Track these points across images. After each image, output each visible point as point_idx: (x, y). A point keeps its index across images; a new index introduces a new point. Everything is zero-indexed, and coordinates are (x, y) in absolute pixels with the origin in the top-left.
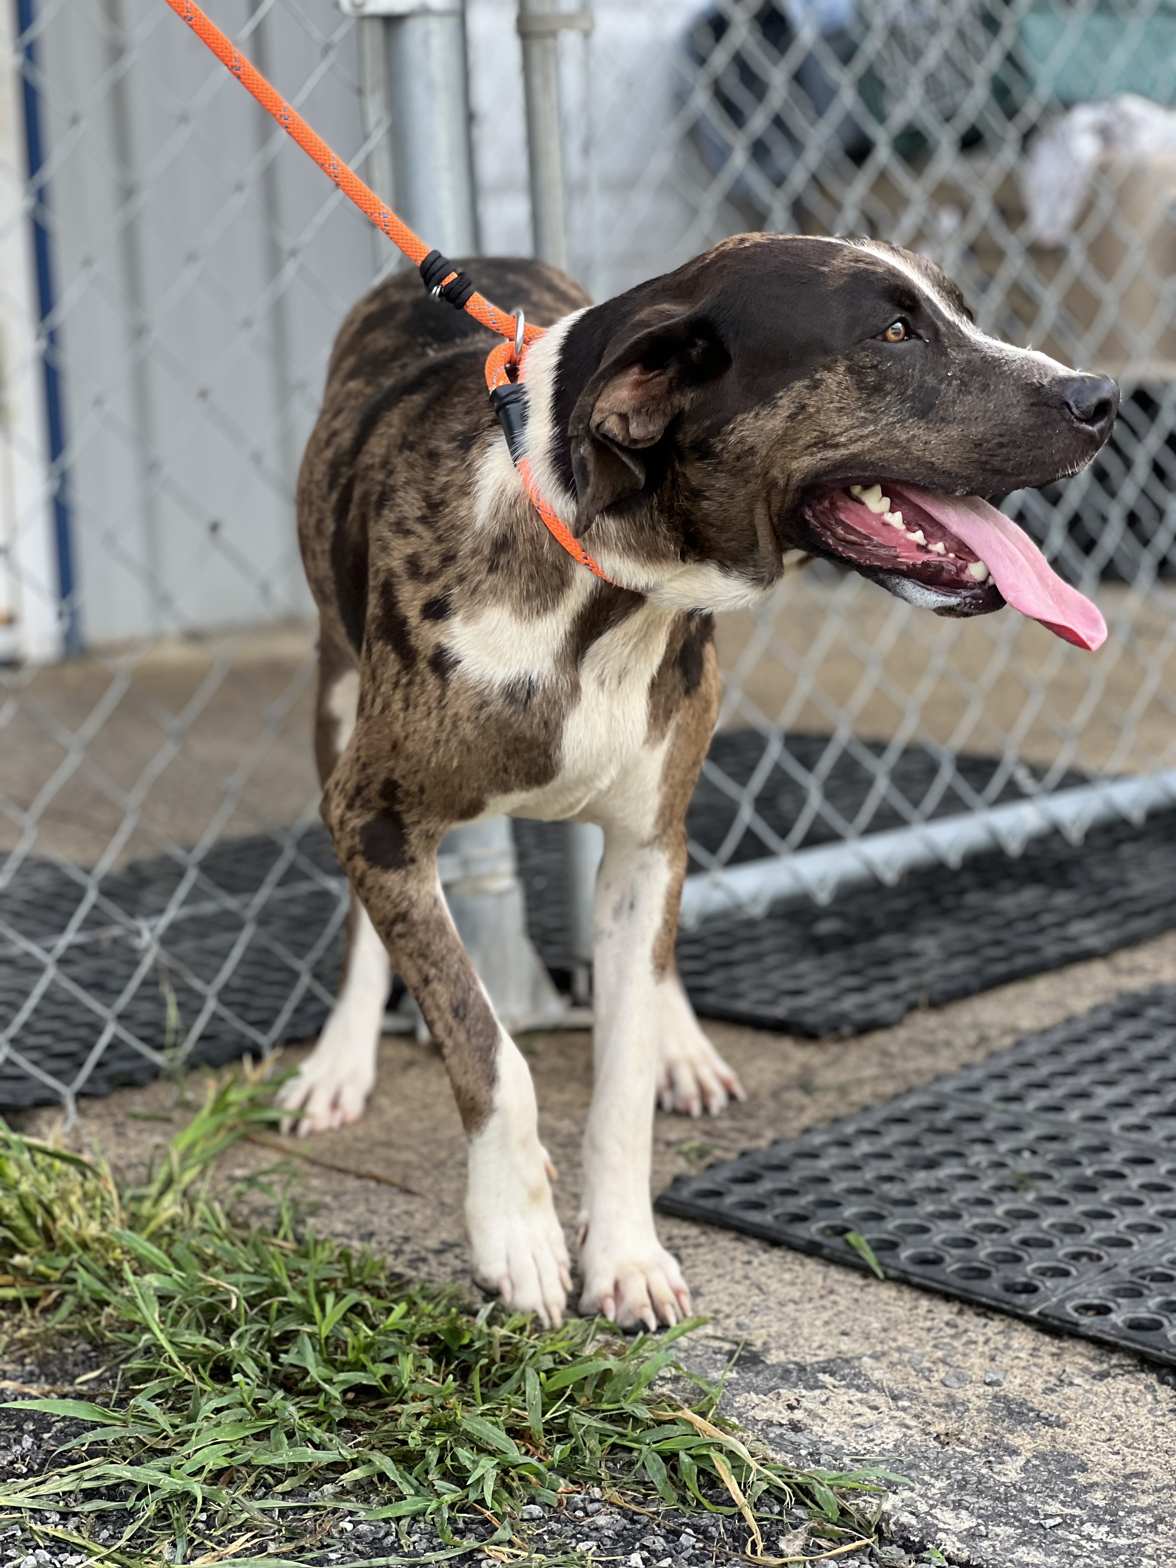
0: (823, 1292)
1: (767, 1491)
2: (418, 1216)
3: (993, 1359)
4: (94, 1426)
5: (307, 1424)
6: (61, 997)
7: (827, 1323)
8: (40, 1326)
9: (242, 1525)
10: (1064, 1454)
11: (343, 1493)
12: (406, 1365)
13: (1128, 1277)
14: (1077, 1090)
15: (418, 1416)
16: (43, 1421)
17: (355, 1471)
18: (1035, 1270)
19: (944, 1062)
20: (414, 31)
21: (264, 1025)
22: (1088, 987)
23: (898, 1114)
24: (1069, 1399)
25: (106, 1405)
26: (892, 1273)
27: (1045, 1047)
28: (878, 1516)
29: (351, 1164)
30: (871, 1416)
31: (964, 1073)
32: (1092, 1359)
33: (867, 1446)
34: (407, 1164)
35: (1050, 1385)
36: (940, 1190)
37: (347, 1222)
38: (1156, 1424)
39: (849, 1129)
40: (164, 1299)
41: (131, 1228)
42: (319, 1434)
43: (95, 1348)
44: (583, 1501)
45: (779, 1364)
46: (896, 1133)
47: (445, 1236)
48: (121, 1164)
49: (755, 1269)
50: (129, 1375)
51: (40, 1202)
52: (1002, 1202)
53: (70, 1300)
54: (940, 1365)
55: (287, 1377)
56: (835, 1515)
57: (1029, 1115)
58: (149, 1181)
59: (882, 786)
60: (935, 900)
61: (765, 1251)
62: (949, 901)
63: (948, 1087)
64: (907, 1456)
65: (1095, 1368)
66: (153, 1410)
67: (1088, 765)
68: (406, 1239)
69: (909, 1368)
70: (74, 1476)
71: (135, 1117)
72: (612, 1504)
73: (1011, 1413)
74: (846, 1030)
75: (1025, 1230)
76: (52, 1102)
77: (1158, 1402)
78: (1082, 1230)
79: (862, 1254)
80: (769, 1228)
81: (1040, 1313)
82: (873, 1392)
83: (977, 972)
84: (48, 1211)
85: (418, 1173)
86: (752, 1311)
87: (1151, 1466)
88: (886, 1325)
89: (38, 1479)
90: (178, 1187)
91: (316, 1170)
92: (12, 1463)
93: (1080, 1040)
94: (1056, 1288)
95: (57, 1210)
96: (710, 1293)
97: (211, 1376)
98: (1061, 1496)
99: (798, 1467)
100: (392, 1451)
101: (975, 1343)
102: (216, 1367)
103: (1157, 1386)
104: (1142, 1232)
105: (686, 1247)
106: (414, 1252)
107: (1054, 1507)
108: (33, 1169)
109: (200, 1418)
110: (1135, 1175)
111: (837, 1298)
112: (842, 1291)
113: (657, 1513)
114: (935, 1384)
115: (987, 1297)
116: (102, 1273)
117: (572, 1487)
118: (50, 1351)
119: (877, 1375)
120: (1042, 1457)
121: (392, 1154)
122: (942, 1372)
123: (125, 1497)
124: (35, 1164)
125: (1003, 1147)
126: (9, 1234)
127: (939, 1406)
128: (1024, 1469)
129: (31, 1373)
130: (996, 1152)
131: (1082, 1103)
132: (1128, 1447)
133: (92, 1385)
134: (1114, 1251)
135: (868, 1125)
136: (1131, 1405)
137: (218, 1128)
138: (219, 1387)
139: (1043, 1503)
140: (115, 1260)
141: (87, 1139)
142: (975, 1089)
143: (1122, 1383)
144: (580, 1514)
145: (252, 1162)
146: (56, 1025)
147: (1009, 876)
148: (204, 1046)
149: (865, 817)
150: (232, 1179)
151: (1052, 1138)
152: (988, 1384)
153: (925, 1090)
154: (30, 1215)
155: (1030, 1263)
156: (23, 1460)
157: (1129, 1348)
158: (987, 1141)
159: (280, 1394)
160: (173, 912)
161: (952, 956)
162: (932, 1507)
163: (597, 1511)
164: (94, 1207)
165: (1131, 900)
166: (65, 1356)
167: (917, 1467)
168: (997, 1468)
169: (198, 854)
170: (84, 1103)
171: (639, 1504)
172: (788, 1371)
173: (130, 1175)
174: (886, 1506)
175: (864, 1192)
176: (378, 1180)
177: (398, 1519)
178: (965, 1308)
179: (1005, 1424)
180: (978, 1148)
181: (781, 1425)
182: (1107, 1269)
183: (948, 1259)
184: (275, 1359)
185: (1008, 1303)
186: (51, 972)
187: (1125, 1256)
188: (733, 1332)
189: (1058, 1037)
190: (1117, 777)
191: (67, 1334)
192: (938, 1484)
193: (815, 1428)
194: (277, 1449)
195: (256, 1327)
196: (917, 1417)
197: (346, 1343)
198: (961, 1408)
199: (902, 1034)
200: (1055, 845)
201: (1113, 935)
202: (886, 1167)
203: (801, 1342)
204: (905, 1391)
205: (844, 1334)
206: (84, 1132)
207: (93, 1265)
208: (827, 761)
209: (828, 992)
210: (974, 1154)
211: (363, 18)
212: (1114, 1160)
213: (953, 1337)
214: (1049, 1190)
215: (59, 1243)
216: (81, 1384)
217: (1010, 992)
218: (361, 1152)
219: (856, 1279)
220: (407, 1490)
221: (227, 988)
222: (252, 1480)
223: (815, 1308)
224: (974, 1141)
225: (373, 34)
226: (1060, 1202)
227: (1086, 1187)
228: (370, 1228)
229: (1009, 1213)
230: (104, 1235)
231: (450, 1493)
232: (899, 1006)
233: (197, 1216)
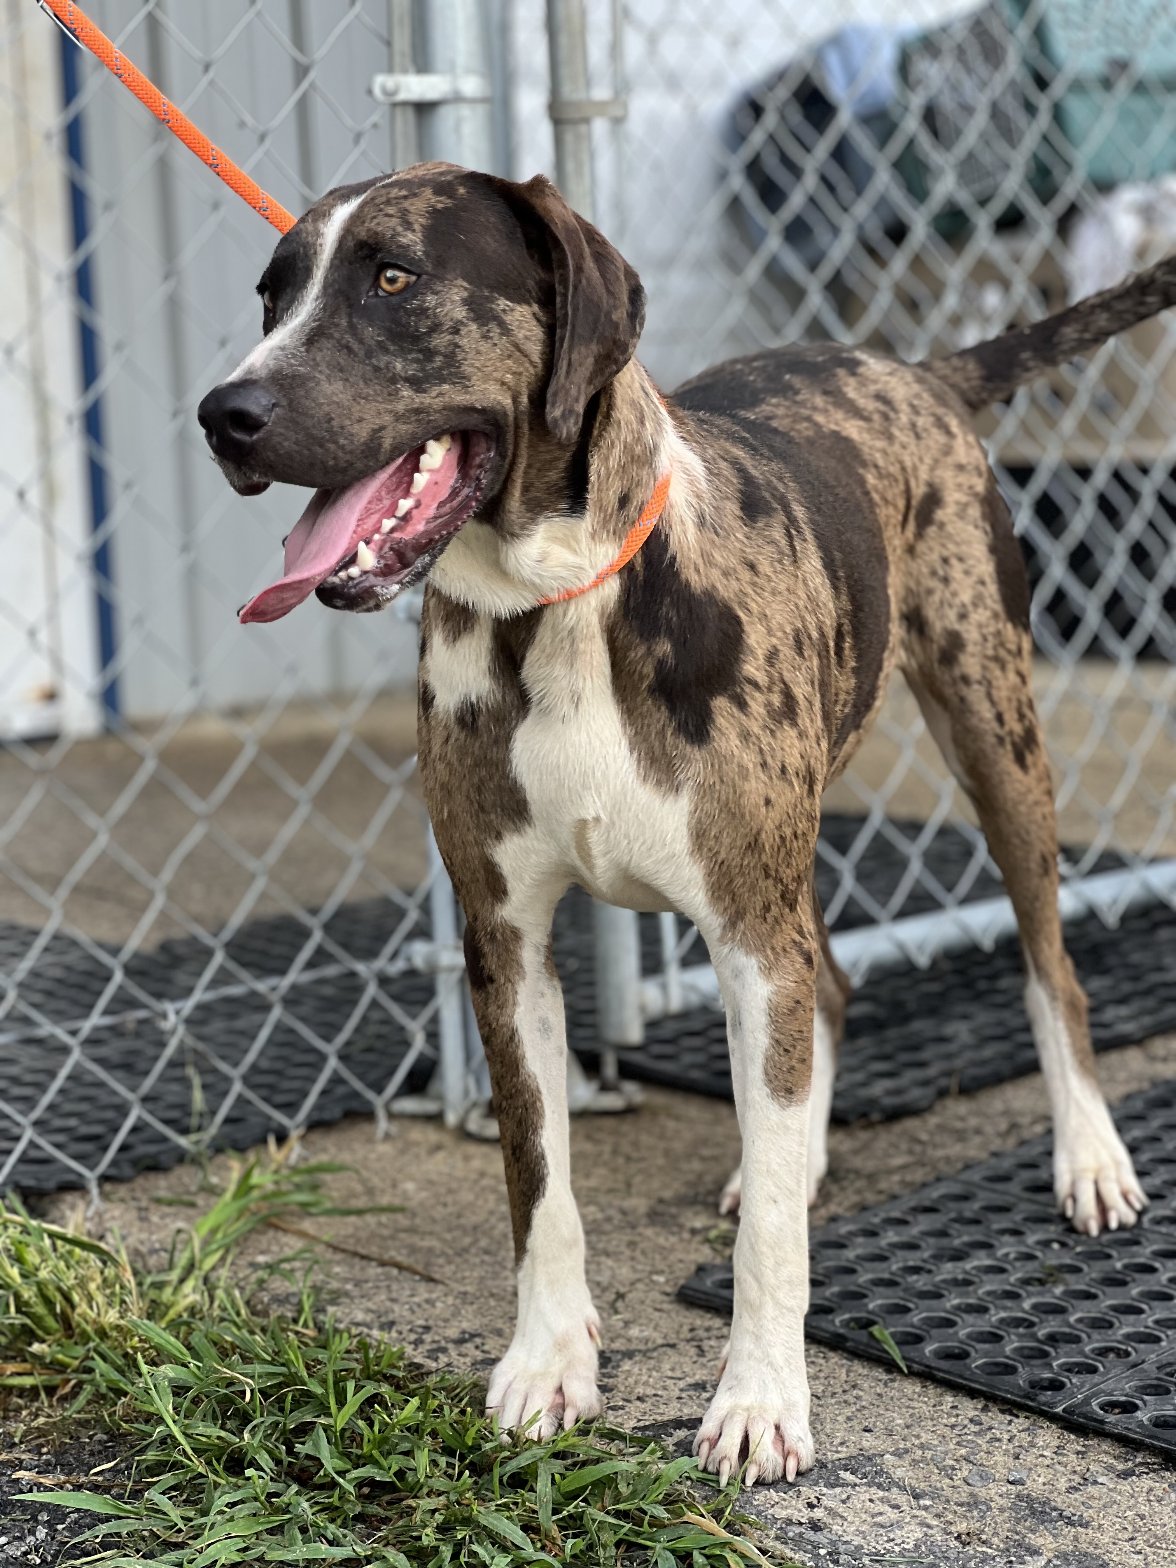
0: (846, 1387)
2: (439, 1305)
3: (1017, 1457)
4: (108, 1519)
5: (321, 1519)
6: (88, 1078)
7: (849, 1419)
8: (58, 1414)
10: (1086, 1554)
12: (422, 1460)
13: (1155, 1374)
15: (434, 1512)
16: (57, 1513)
18: (1061, 1366)
19: (973, 1150)
20: (446, 118)
21: (290, 1108)
22: (1122, 1075)
23: (927, 1203)
24: (1093, 1497)
25: (119, 1497)
26: (916, 1367)
29: (374, 1251)
30: (892, 1515)
31: (992, 1161)
32: (1116, 1458)
33: (887, 1546)
34: (430, 1250)
35: (1073, 1484)
36: (967, 1283)
37: (369, 1311)
39: (876, 1219)
40: (179, 1390)
41: (150, 1317)
42: (332, 1530)
43: (113, 1437)
46: (924, 1223)
47: (465, 1325)
48: (144, 1249)
50: (143, 1466)
51: (59, 1289)
52: (1030, 1295)
53: (87, 1389)
54: (964, 1463)
55: (303, 1470)
58: (171, 1266)
59: (916, 869)
60: (968, 985)
62: (983, 985)
63: (976, 1176)
64: (928, 1556)
65: (1120, 1467)
66: (164, 1502)
67: (1125, 847)
68: (427, 1329)
69: (931, 1466)
71: (158, 1201)
73: (1033, 1513)
74: (876, 1116)
75: (1053, 1324)
76: (76, 1186)
78: (1111, 1325)
79: (887, 1347)
81: (1064, 1410)
82: (895, 1490)
83: (1009, 1057)
84: (67, 1298)
85: (441, 1261)
88: (909, 1421)
90: (198, 1273)
91: (339, 1256)
92: (25, 1554)
94: (1082, 1385)
95: (76, 1298)
97: (226, 1469)
100: (405, 1547)
101: (999, 1440)
102: (231, 1458)
104: (1170, 1327)
105: (709, 1338)
106: (434, 1342)
108: (53, 1255)
109: (213, 1512)
110: (1166, 1270)
111: (861, 1393)
112: (866, 1386)
114: (958, 1483)
115: (1012, 1393)
116: (120, 1362)
118: (67, 1440)
119: (899, 1473)
120: (1063, 1556)
121: (416, 1240)
122: (965, 1470)
124: (55, 1249)
125: (1031, 1239)
126: (28, 1321)
127: (961, 1505)
129: (48, 1463)
130: (1024, 1243)
132: (1151, 1546)
133: (108, 1476)
134: (1142, 1346)
135: (896, 1214)
136: (1155, 1504)
137: (241, 1214)
138: (233, 1480)
140: (133, 1348)
141: (108, 1225)
142: (1005, 1178)
143: (1146, 1482)
145: (275, 1248)
146: (84, 1107)
148: (229, 1128)
149: (898, 899)
150: (254, 1266)
152: (1011, 1483)
153: (953, 1179)
154: (49, 1303)
155: (1057, 1358)
156: (37, 1551)
157: (1154, 1446)
158: (1016, 1232)
159: (295, 1488)
160: (199, 996)
161: (985, 1040)
164: (113, 1294)
165: (1167, 985)
166: (83, 1446)
169: (227, 935)
170: (108, 1187)
173: (152, 1261)
175: (891, 1283)
176: (401, 1267)
178: (990, 1404)
179: (1028, 1524)
180: (1007, 1238)
181: (801, 1524)
182: (1135, 1365)
183: (973, 1354)
184: (290, 1451)
185: (1033, 1400)
186: (76, 1055)
187: (1153, 1352)
190: (1154, 860)
191: (84, 1424)
193: (835, 1527)
194: (291, 1545)
195: (273, 1419)
196: (938, 1516)
197: (362, 1436)
198: (984, 1508)
199: (933, 1120)
200: (1094, 927)
201: (1147, 1020)
202: (913, 1259)
203: (823, 1439)
204: (928, 1489)
205: (867, 1430)
206: (107, 1216)
207: (111, 1354)
208: (861, 843)
209: (859, 1077)
210: (1003, 1245)
211: (395, 105)
212: (1144, 1254)
213: (977, 1434)
214: (1078, 1284)
215: (77, 1331)
216: (96, 1474)
218: (383, 1238)
219: (880, 1374)
221: (254, 1068)
223: (839, 1403)
224: (1003, 1232)
225: (406, 120)
226: (1090, 1296)
227: (1115, 1281)
228: (391, 1317)
229: (1036, 1307)
230: (122, 1322)
232: (930, 1091)
233: (216, 1303)
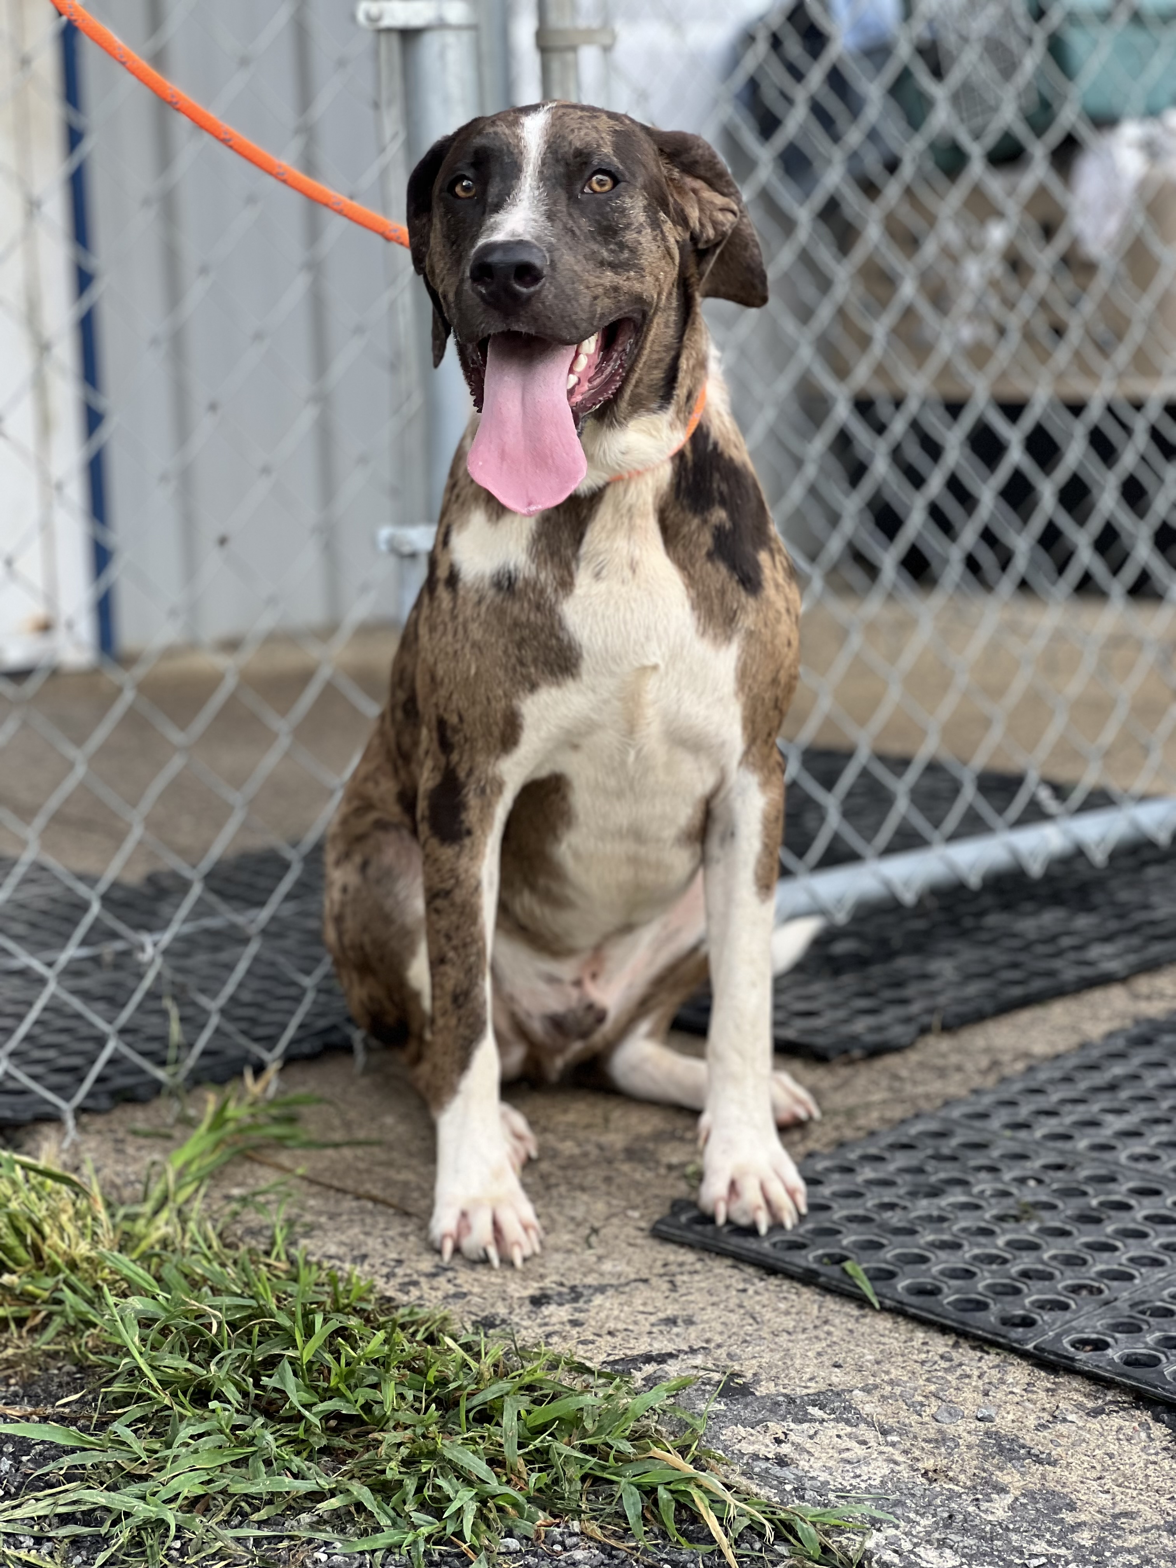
0: (817, 1322)
1: (749, 1527)
2: (413, 1240)
3: (986, 1394)
4: (72, 1451)
5: (286, 1453)
6: (66, 1010)
7: (819, 1354)
8: (26, 1346)
9: (215, 1554)
10: (1053, 1493)
11: (320, 1523)
12: (389, 1393)
13: (1127, 1311)
14: (1087, 1117)
15: (399, 1445)
16: (23, 1445)
17: (333, 1500)
18: (1033, 1303)
19: (954, 1087)
20: (431, 44)
21: (270, 1042)
22: (1105, 1013)
23: (904, 1140)
24: (1062, 1435)
25: (84, 1429)
26: (888, 1303)
27: (1058, 1074)
28: (860, 1554)
29: (350, 1184)
30: (859, 1451)
31: (973, 1098)
32: (1086, 1396)
33: (854, 1482)
34: (406, 1184)
35: (1042, 1421)
36: (942, 1219)
37: (342, 1243)
38: (1148, 1462)
39: (853, 1156)
40: (146, 1323)
41: (121, 1249)
42: (297, 1463)
43: (81, 1369)
44: (561, 1534)
45: (768, 1396)
46: (902, 1160)
49: (751, 1297)
50: (110, 1398)
51: (30, 1220)
52: (1004, 1231)
53: (58, 1321)
54: (933, 1399)
55: (271, 1402)
56: (817, 1553)
57: (1037, 1143)
58: (145, 1198)
59: (902, 805)
60: (955, 922)
61: (762, 1279)
62: (968, 922)
63: (956, 1113)
64: (894, 1492)
65: (1090, 1405)
66: (128, 1435)
67: (1115, 786)
68: (399, 1262)
69: (900, 1402)
70: (50, 1500)
71: (135, 1133)
72: (591, 1539)
73: (1001, 1450)
74: (857, 1053)
75: (1026, 1261)
76: (53, 1118)
77: (1152, 1440)
78: (1084, 1262)
79: (859, 1283)
80: (766, 1255)
81: (1035, 1347)
82: (862, 1426)
83: (992, 995)
84: (39, 1230)
85: (415, 1195)
86: (745, 1341)
87: (1141, 1506)
88: (880, 1357)
89: (14, 1503)
90: (171, 1205)
91: (315, 1189)
93: (1093, 1067)
94: (1054, 1322)
95: (47, 1229)
96: (703, 1322)
97: (192, 1401)
98: (1048, 1536)
99: (782, 1503)
100: (369, 1481)
101: (969, 1376)
102: (197, 1390)
103: (1151, 1423)
104: (1144, 1265)
105: (682, 1273)
106: (406, 1275)
107: (1040, 1547)
108: (25, 1186)
109: (177, 1444)
110: (1142, 1207)
111: (832, 1329)
112: (837, 1321)
113: (636, 1548)
114: (926, 1419)
115: (983, 1330)
116: (89, 1293)
117: (551, 1520)
118: (36, 1372)
119: (868, 1409)
120: (1030, 1494)
121: (393, 1174)
122: (933, 1407)
123: (100, 1523)
124: (27, 1181)
125: (1008, 1176)
127: (929, 1441)
128: (1012, 1508)
129: (15, 1394)
130: (1000, 1180)
131: (1091, 1131)
132: (1119, 1486)
133: (74, 1407)
134: (1115, 1284)
135: (873, 1151)
136: (1125, 1443)
137: (217, 1145)
138: (198, 1412)
139: (1029, 1542)
140: (102, 1280)
141: (84, 1156)
142: (983, 1116)
143: (1116, 1421)
144: (557, 1547)
145: (251, 1181)
146: (63, 1039)
147: (1031, 898)
148: (207, 1061)
149: (884, 836)
150: (228, 1198)
151: (1059, 1167)
152: (980, 1420)
153: (932, 1116)
154: (20, 1234)
155: (1029, 1295)
157: (1125, 1384)
158: (993, 1169)
159: (261, 1420)
160: (176, 928)
161: (969, 977)
162: (916, 1545)
163: (576, 1546)
164: (85, 1226)
165: (1152, 923)
166: (51, 1378)
167: (904, 1504)
168: (984, 1505)
169: (206, 866)
170: (85, 1118)
171: (620, 1538)
172: (777, 1404)
173: (127, 1192)
174: (870, 1544)
175: (865, 1220)
176: (375, 1200)
177: (373, 1552)
178: (961, 1341)
179: (995, 1461)
180: (983, 1175)
181: (767, 1459)
182: (1107, 1303)
183: (945, 1290)
184: (257, 1384)
185: (1004, 1337)
186: (53, 987)
187: (1125, 1290)
188: (724, 1361)
189: (1072, 1062)
190: (1143, 798)
191: (54, 1355)
192: (924, 1522)
193: (802, 1463)
194: (255, 1478)
195: (241, 1351)
196: (905, 1452)
197: (329, 1369)
198: (952, 1445)
199: (913, 1057)
200: (1079, 866)
201: (1132, 959)
202: (888, 1195)
203: (793, 1373)
204: (895, 1425)
205: (837, 1366)
206: (83, 1148)
207: (81, 1286)
208: (848, 778)
209: (841, 1014)
210: (979, 1182)
211: (380, 31)
212: (1120, 1192)
213: (946, 1370)
214: (1053, 1221)
215: (48, 1262)
216: (64, 1406)
217: (1025, 1016)
218: (359, 1171)
219: (851, 1309)
220: (384, 1521)
221: (234, 1001)
222: (228, 1508)
223: (810, 1339)
224: (979, 1169)
225: (391, 47)
226: (1063, 1233)
227: (1090, 1219)
228: (364, 1250)
229: (1010, 1244)
230: (93, 1254)
231: (427, 1525)
232: (912, 1029)
233: (188, 1236)
